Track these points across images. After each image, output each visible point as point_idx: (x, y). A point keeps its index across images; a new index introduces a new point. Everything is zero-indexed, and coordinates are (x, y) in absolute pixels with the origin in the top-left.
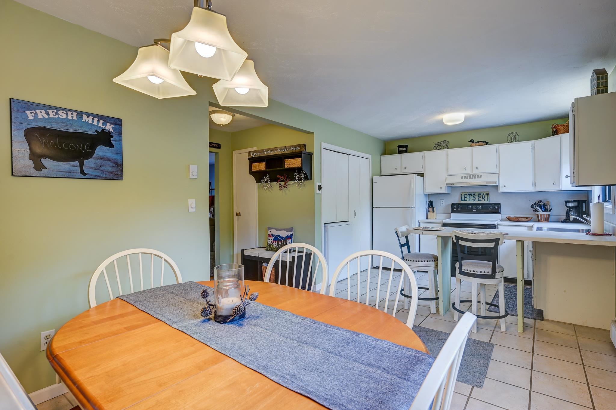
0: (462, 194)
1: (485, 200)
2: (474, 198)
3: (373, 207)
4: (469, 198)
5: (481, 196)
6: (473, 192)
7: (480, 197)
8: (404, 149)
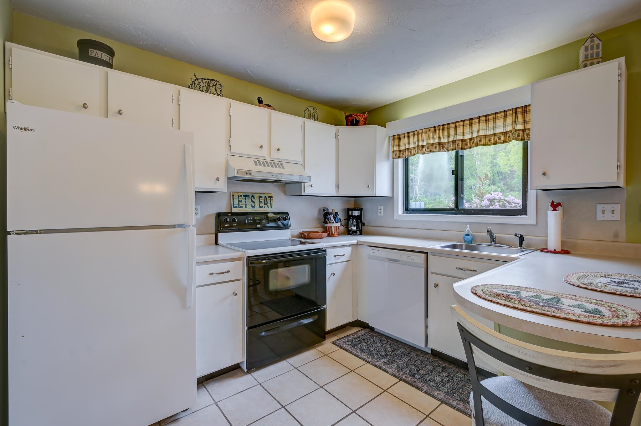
0: (233, 196)
1: (268, 208)
2: (253, 204)
3: (9, 233)
4: (246, 203)
5: (262, 199)
6: (252, 193)
7: (262, 202)
8: (104, 56)
